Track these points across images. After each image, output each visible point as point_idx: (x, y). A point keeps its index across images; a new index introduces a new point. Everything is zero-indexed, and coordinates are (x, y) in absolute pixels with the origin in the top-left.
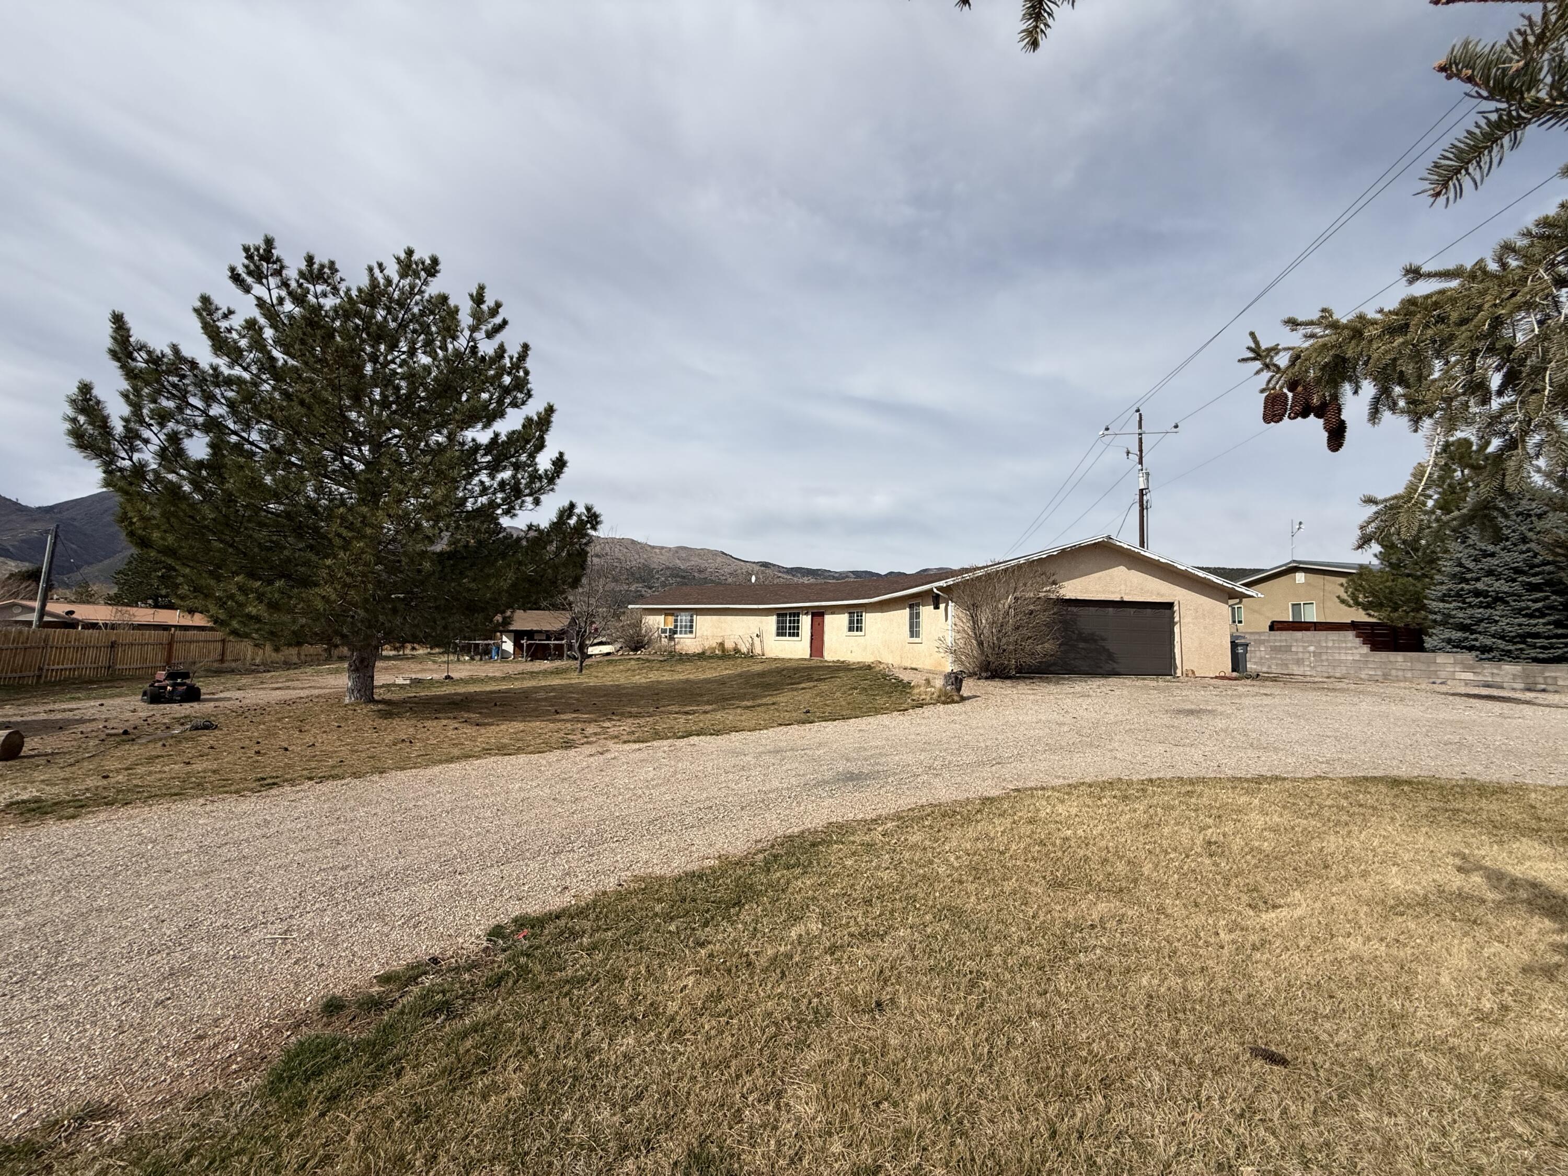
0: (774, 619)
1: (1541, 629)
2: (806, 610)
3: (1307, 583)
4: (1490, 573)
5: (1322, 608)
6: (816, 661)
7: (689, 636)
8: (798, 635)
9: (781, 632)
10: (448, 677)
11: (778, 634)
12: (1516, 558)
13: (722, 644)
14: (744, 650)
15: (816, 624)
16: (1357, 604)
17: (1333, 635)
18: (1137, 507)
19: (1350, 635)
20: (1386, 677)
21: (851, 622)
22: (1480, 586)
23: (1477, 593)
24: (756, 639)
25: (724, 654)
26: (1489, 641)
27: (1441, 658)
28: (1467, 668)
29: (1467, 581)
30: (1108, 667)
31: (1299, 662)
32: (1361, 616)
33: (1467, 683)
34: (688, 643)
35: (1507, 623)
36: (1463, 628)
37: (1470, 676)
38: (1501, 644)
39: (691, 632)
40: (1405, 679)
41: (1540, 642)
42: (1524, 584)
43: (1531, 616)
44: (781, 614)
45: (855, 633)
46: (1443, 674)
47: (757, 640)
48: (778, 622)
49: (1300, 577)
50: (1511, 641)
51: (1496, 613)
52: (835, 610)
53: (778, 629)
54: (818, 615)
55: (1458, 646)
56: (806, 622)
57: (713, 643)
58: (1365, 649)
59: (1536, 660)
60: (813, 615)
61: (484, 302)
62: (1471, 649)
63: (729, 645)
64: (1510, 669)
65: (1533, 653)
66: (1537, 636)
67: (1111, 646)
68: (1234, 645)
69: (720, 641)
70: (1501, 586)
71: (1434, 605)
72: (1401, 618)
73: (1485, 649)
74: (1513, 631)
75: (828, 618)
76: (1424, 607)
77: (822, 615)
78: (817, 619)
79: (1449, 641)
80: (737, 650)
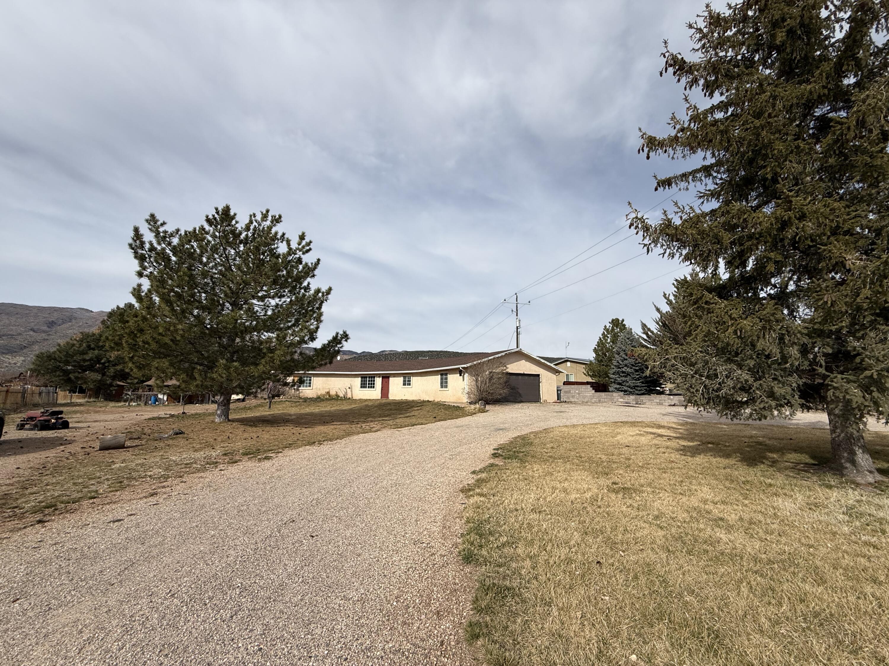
0: (359, 379)
1: (639, 384)
2: (379, 375)
3: (571, 367)
4: (626, 365)
5: (576, 376)
6: (384, 401)
7: (308, 388)
8: (374, 387)
9: (363, 386)
10: (184, 413)
11: (361, 387)
12: (632, 361)
13: (328, 393)
14: (341, 395)
15: (384, 382)
16: (589, 375)
17: (584, 387)
18: (516, 333)
19: (589, 386)
20: (600, 402)
21: (404, 381)
22: (624, 370)
23: (623, 372)
24: (348, 389)
25: (330, 398)
26: (626, 388)
27: (615, 394)
28: (621, 398)
29: (620, 368)
30: (519, 399)
31: (573, 397)
32: (590, 380)
33: (621, 402)
34: (306, 392)
35: (631, 383)
36: (619, 384)
37: (622, 400)
38: (629, 389)
39: (310, 386)
40: (605, 402)
41: (639, 388)
42: (635, 369)
43: (636, 380)
44: (363, 377)
45: (407, 386)
46: (615, 400)
47: (349, 391)
48: (362, 381)
49: (569, 364)
50: (632, 388)
51: (628, 379)
52: (395, 375)
53: (361, 384)
54: (386, 378)
55: (618, 390)
56: (378, 381)
57: (323, 392)
58: (593, 391)
59: (638, 394)
60: (383, 378)
61: (304, 239)
62: (622, 391)
63: (333, 393)
64: (632, 397)
65: (637, 392)
66: (638, 386)
67: (520, 391)
68: (558, 390)
69: (327, 391)
70: (629, 370)
71: (612, 376)
72: (602, 381)
73: (625, 391)
74: (632, 385)
75: (391, 380)
76: (608, 377)
77: (388, 377)
78: (386, 380)
79: (616, 388)
80: (338, 396)
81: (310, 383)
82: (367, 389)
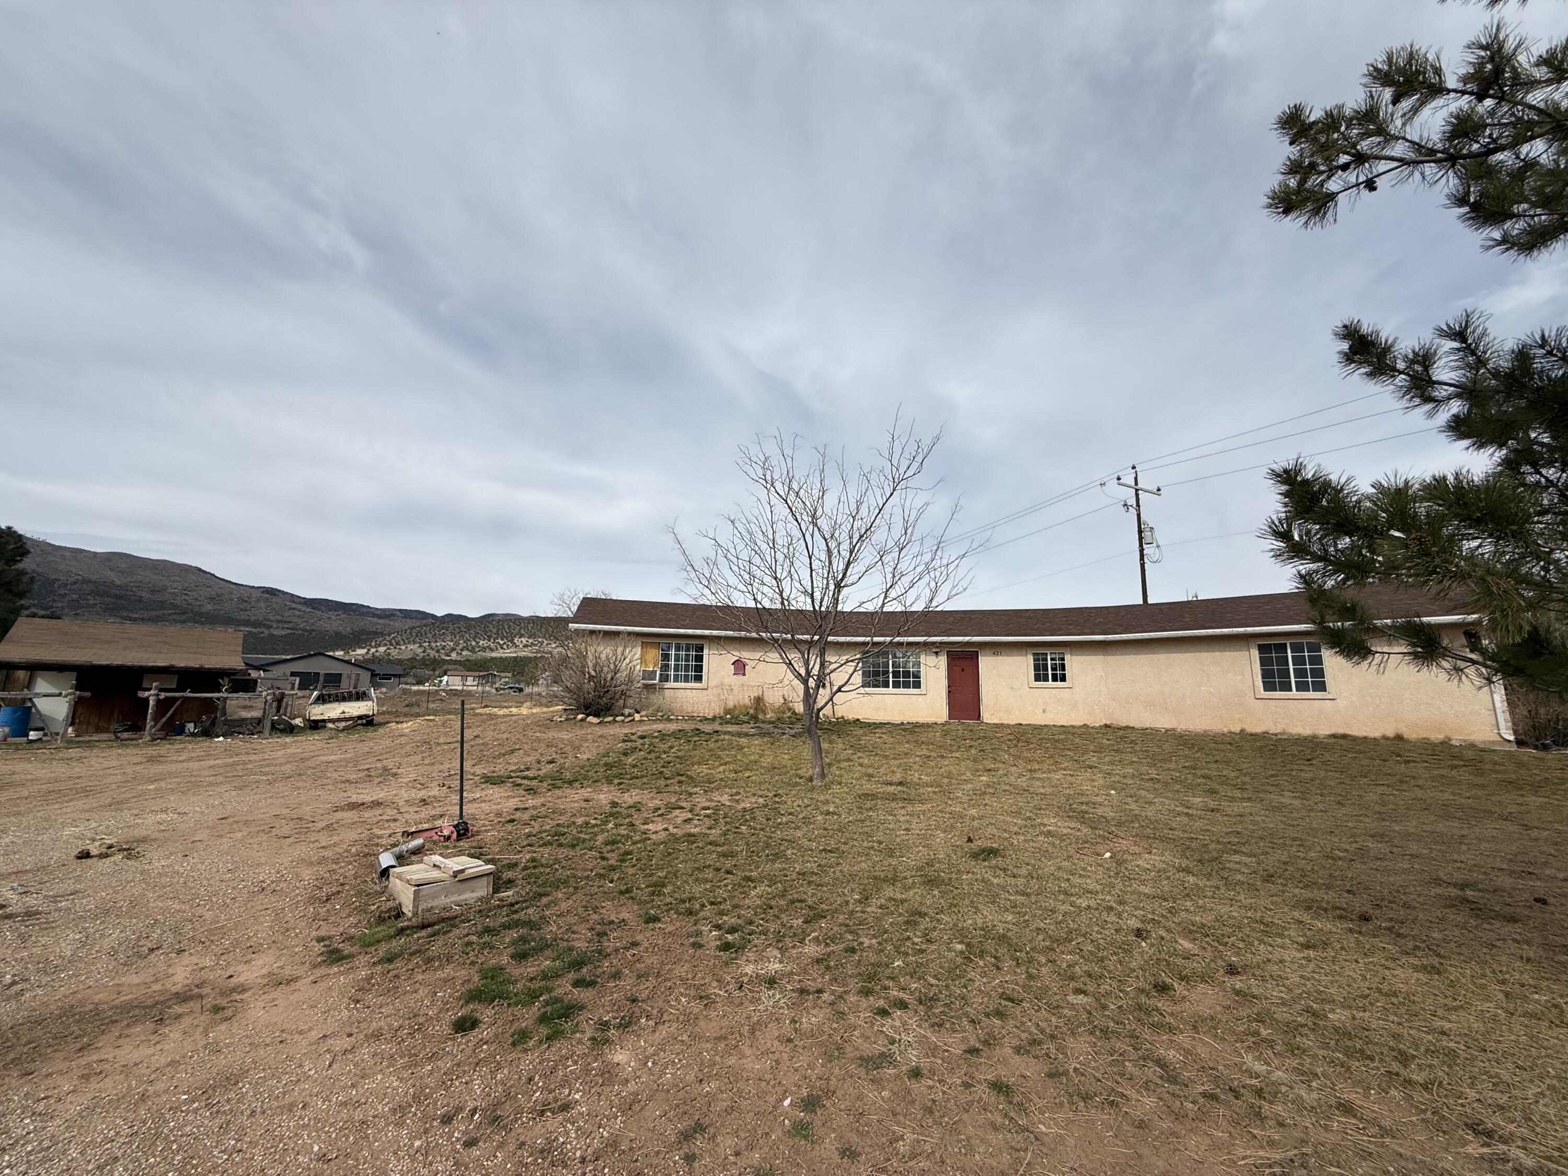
2: (936, 648)
7: (694, 684)
8: (916, 686)
9: (874, 681)
11: (867, 684)
13: (760, 700)
15: (958, 670)
21: (1040, 667)
39: (698, 678)
45: (1051, 684)
48: (866, 665)
52: (1000, 649)
53: (866, 675)
54: (963, 657)
56: (934, 665)
57: (740, 698)
60: (951, 655)
63: (774, 700)
75: (987, 665)
77: (973, 655)
78: (966, 662)
81: (699, 669)
82: (891, 689)
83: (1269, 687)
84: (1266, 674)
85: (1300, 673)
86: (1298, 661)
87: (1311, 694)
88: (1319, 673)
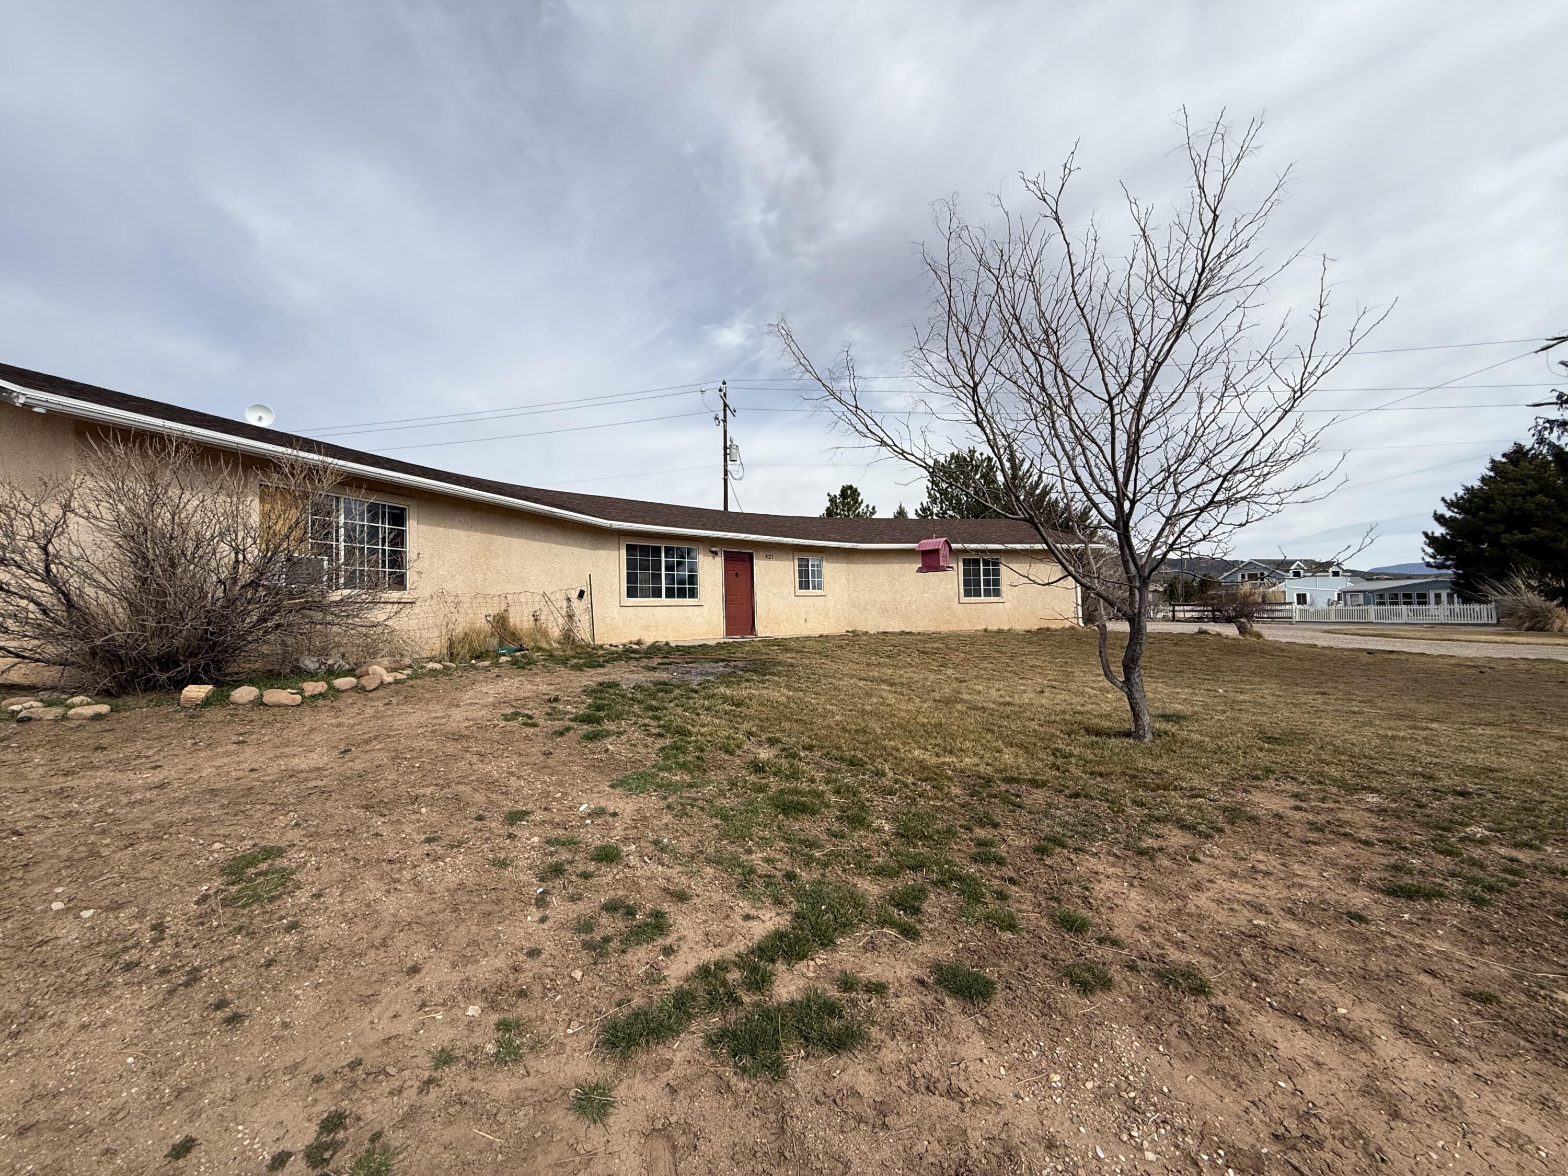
0: (620, 556)
2: (717, 546)
8: (692, 593)
9: (640, 586)
11: (633, 593)
13: (502, 622)
15: (732, 575)
21: (802, 574)
24: (577, 603)
44: (639, 549)
45: (811, 591)
48: (631, 565)
53: (632, 580)
54: (735, 559)
56: (711, 570)
57: (478, 617)
60: (726, 556)
63: (520, 621)
69: (496, 610)
75: (762, 567)
77: (747, 557)
78: (737, 565)
81: (398, 559)
82: (664, 600)
83: (968, 594)
84: (967, 583)
85: (987, 583)
86: (987, 573)
87: (992, 599)
88: (997, 583)
